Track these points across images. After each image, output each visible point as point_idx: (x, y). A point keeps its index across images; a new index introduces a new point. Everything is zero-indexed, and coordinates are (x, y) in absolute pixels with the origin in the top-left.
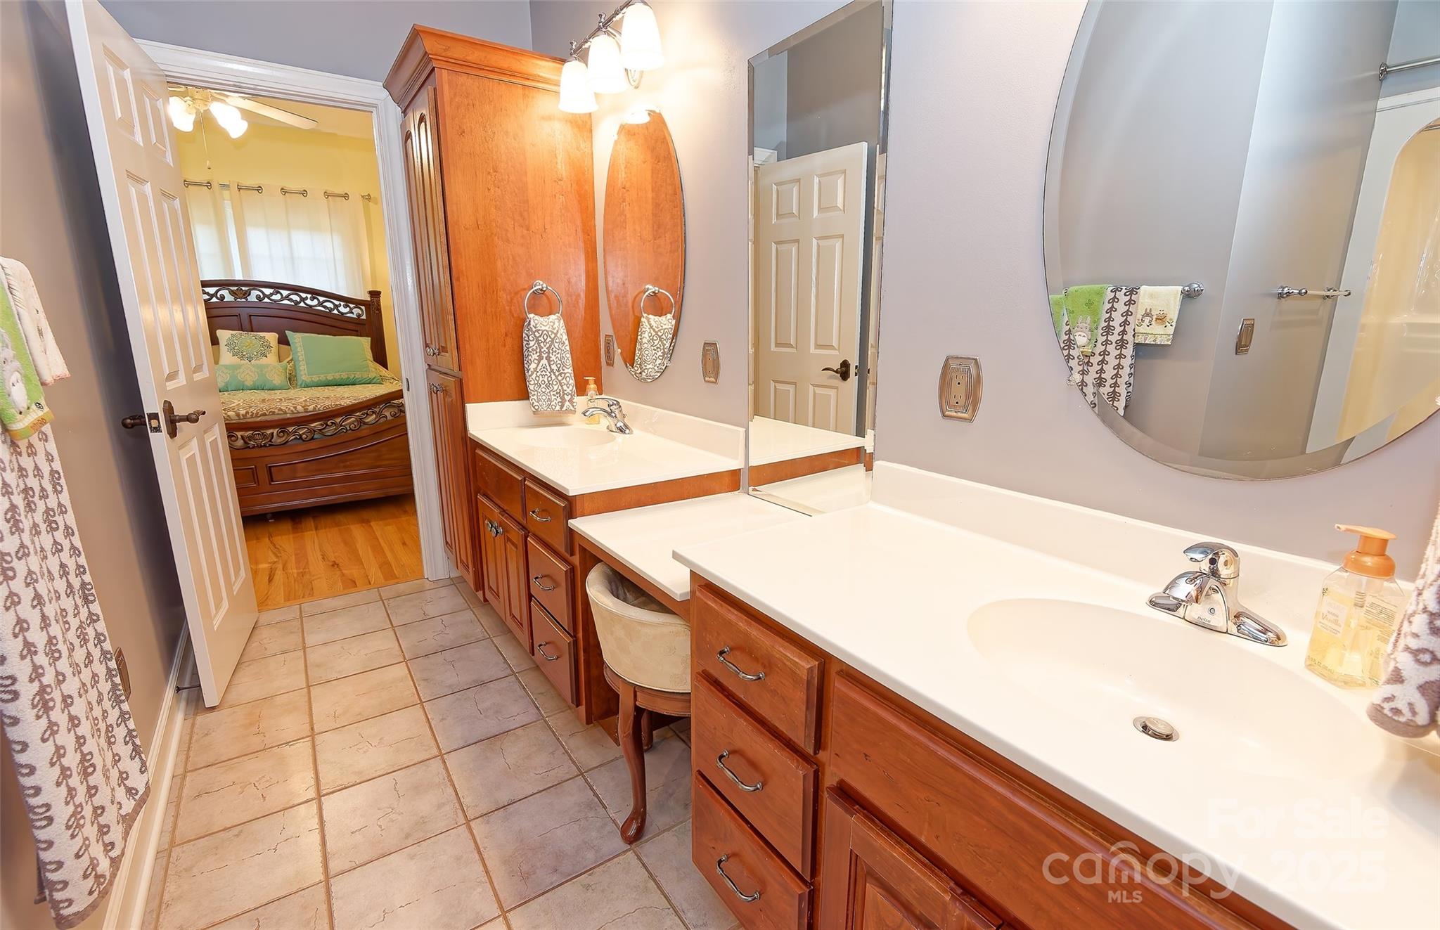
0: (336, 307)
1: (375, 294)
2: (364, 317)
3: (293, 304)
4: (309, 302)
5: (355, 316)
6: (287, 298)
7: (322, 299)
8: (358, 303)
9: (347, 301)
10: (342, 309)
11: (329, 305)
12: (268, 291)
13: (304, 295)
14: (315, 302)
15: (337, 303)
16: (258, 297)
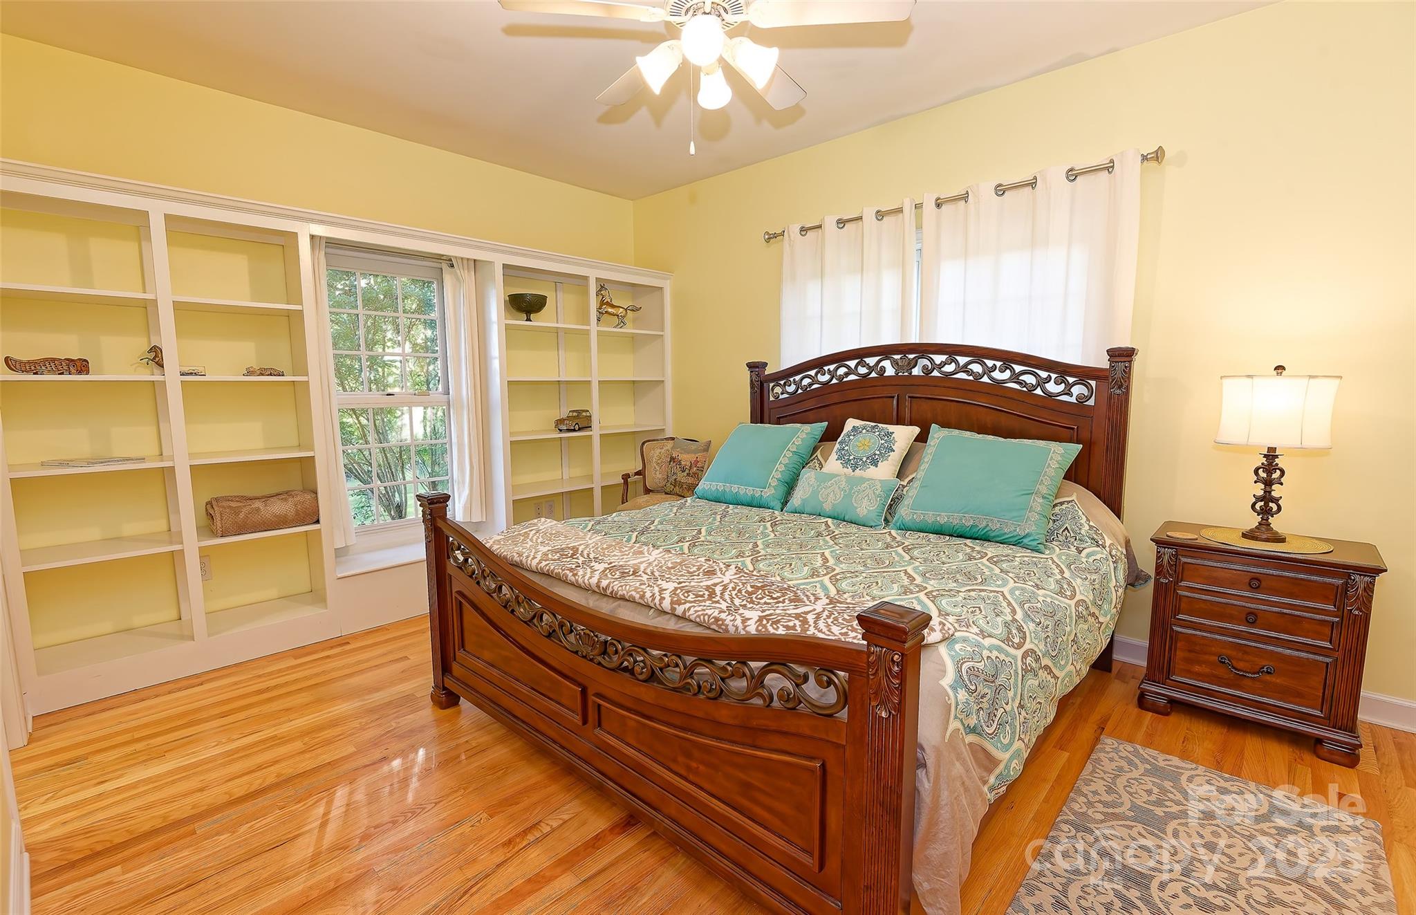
0: (1042, 383)
1: (1123, 356)
2: (1091, 402)
3: (971, 378)
4: (997, 375)
5: (1073, 400)
6: (964, 369)
7: (1018, 368)
8: (1083, 374)
9: (1062, 370)
10: (1052, 387)
11: (1030, 379)
12: (939, 359)
13: (990, 363)
14: (1007, 374)
15: (1044, 374)
16: (925, 367)
